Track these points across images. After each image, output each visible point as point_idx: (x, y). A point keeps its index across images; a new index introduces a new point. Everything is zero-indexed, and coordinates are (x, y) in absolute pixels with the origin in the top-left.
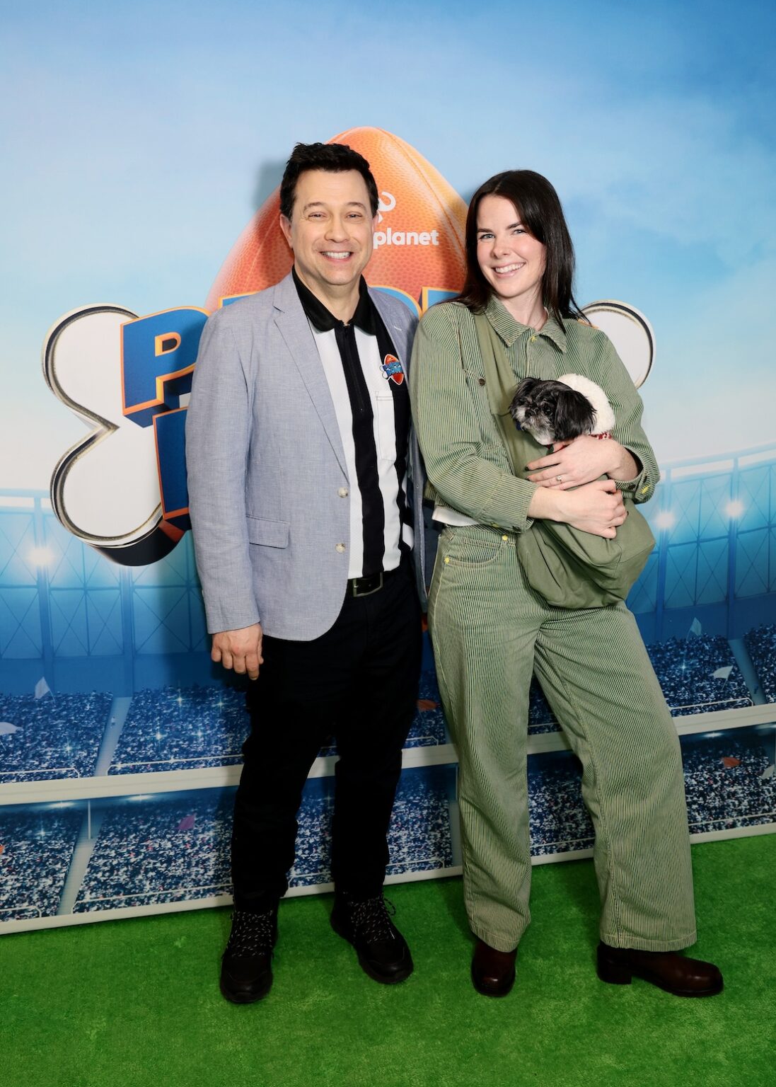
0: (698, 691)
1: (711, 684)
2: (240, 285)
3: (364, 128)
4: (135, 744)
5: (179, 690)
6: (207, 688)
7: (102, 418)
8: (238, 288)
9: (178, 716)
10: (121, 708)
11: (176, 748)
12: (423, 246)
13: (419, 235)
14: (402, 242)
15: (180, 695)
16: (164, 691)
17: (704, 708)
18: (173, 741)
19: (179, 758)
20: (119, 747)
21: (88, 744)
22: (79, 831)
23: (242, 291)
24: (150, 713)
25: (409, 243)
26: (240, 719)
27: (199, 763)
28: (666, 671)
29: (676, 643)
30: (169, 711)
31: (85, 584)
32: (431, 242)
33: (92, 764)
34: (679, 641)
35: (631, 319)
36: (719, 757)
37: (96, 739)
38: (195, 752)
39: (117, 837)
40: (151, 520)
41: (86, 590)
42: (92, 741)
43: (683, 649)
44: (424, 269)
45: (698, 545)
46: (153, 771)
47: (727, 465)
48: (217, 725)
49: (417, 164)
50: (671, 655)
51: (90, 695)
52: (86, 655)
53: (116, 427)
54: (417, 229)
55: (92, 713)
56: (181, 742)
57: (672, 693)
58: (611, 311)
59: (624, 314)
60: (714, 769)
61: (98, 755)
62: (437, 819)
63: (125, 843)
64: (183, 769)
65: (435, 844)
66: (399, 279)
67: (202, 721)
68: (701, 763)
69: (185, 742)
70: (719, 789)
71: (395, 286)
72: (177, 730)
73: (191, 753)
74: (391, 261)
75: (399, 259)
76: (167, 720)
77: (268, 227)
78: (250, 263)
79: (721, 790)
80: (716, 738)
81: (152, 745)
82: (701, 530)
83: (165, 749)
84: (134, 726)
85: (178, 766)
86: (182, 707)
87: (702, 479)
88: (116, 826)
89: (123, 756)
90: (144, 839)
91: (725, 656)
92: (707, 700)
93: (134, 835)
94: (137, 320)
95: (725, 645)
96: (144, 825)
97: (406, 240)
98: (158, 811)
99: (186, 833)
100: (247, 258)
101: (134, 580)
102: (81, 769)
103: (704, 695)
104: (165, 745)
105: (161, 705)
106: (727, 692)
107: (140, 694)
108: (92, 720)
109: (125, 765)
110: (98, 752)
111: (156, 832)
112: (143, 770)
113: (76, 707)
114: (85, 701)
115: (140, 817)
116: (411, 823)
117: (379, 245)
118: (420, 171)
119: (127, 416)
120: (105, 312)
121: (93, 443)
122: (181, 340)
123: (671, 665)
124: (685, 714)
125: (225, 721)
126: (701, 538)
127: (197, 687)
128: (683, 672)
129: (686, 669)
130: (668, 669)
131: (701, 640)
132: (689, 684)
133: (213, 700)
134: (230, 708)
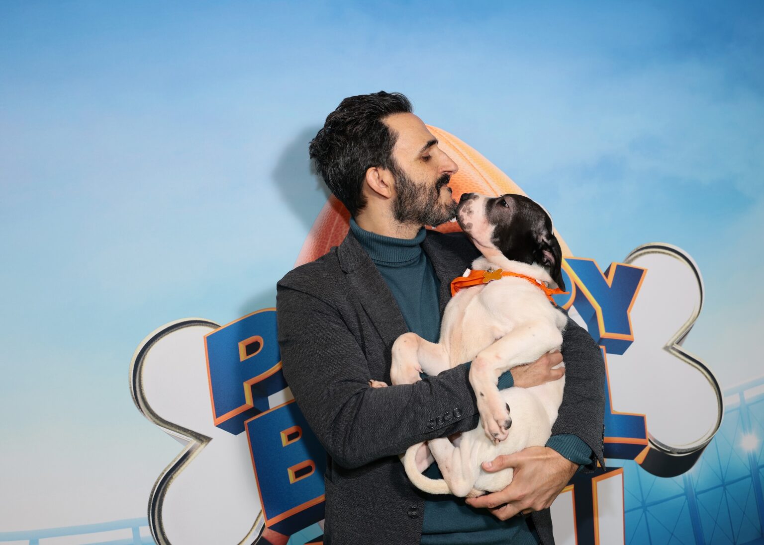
7: (195, 432)
35: (675, 257)
40: (254, 530)
53: (208, 439)
58: (656, 252)
77: (332, 224)
94: (219, 329)
118: (462, 155)
119: (219, 426)
120: (187, 326)
121: (188, 459)
122: (264, 341)
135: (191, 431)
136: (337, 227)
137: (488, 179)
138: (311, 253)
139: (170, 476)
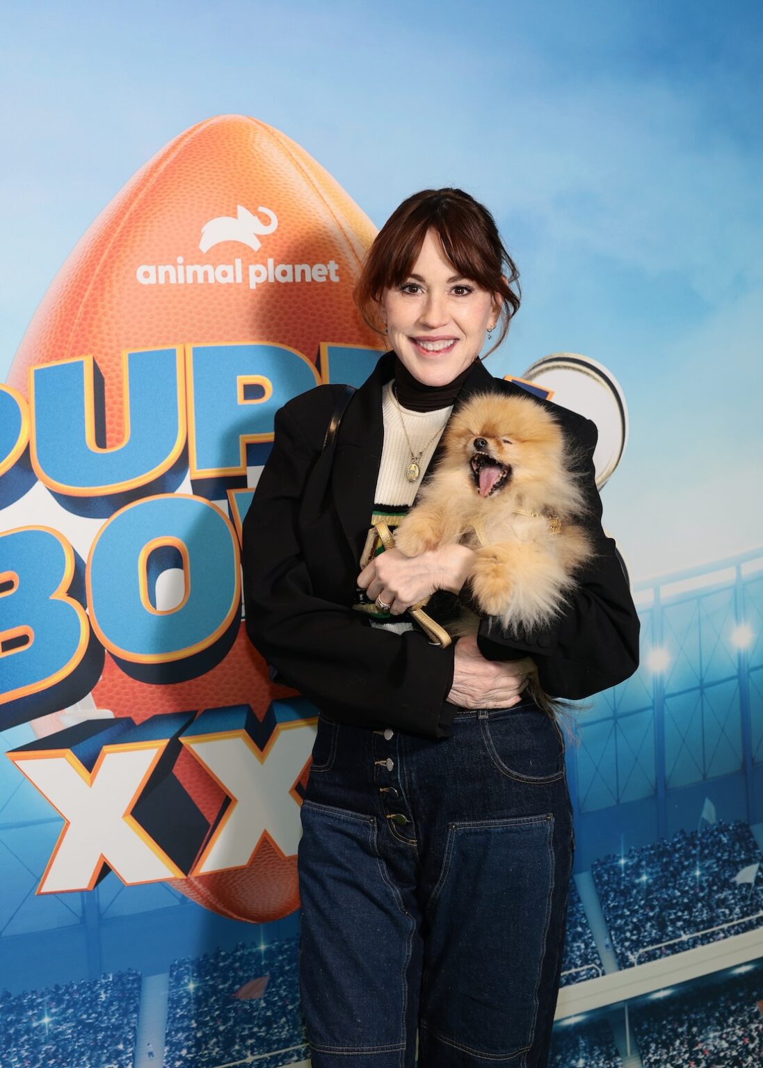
0: (718, 907)
1: (734, 894)
2: (60, 347)
6: (24, 995)
8: (57, 351)
12: (318, 283)
13: (312, 268)
14: (289, 279)
17: (729, 930)
23: (62, 356)
25: (298, 279)
26: (77, 1041)
28: (675, 881)
29: (685, 838)
32: (328, 277)
34: (688, 835)
35: (595, 378)
36: (751, 1003)
43: (695, 846)
44: (321, 316)
45: (702, 693)
47: (727, 577)
48: (41, 1057)
49: (304, 167)
50: (680, 856)
54: (309, 259)
57: (686, 913)
59: (585, 372)
60: (748, 1020)
66: (287, 331)
67: (18, 1053)
68: (731, 1013)
70: (757, 1050)
71: (282, 342)
74: (274, 307)
75: (286, 302)
77: (98, 259)
78: (73, 314)
79: (760, 1051)
80: (748, 974)
82: (703, 673)
87: (698, 598)
91: (748, 850)
92: (731, 917)
95: (747, 834)
97: (294, 275)
100: (69, 307)
103: (727, 912)
106: (754, 902)
117: (257, 284)
118: (309, 178)
123: (682, 872)
124: (706, 942)
125: (54, 1048)
126: (705, 681)
127: (9, 995)
128: (698, 881)
129: (702, 875)
130: (678, 877)
131: (717, 830)
132: (706, 897)
133: (34, 1014)
134: (61, 1025)
136: (105, 266)
137: (341, 222)
138: (60, 302)
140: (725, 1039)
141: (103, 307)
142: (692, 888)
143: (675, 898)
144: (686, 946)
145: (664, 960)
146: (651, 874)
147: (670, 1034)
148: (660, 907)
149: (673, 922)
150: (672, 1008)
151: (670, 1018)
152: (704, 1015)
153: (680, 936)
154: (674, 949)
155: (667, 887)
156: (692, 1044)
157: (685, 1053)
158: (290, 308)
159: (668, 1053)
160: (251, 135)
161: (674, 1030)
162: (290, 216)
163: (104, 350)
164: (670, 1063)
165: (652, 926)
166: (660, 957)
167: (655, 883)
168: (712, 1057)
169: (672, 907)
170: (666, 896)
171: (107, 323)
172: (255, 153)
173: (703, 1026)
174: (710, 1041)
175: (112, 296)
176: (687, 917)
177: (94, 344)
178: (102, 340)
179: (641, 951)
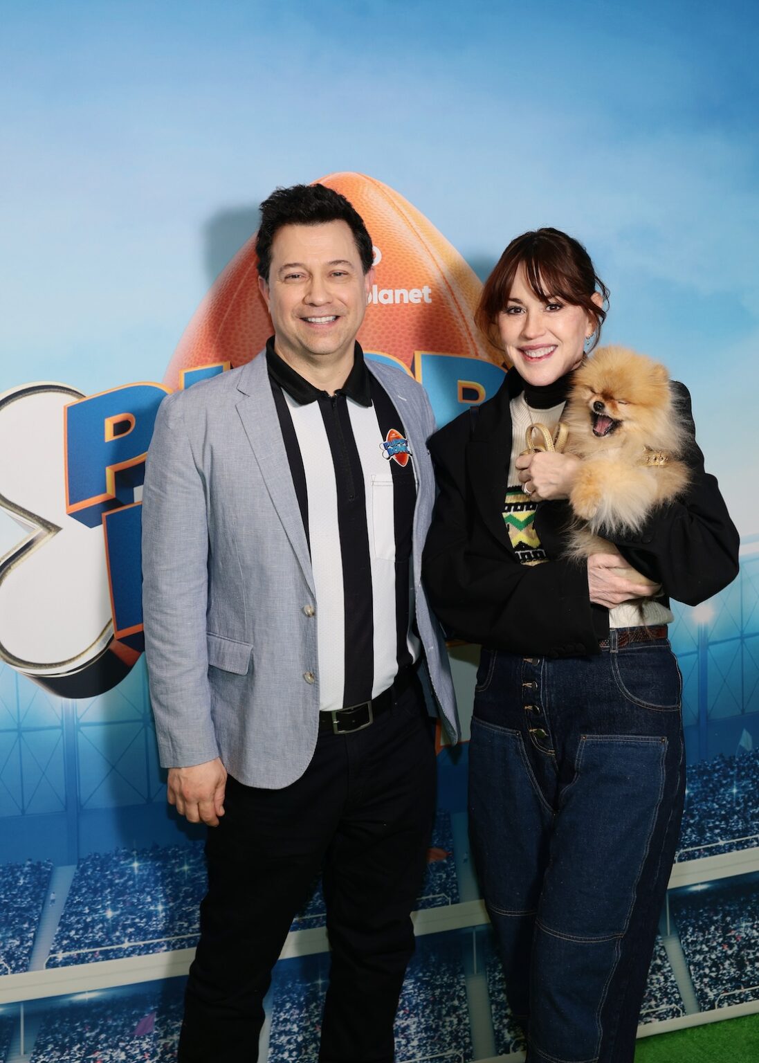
0: (753, 820)
2: (204, 356)
3: (343, 174)
4: (80, 926)
5: (135, 853)
6: (168, 848)
7: (42, 519)
8: (203, 358)
9: (133, 886)
10: (63, 879)
11: (131, 928)
12: (413, 304)
13: (409, 292)
14: (390, 301)
15: (136, 859)
16: (116, 855)
18: (127, 919)
19: (135, 941)
20: (60, 931)
21: (22, 930)
22: (9, 1045)
23: (206, 362)
24: (99, 885)
25: (398, 301)
27: (159, 945)
28: (714, 796)
29: (724, 761)
30: (122, 881)
31: (19, 724)
32: (423, 299)
33: (26, 955)
34: (727, 759)
37: (31, 921)
38: (155, 932)
39: (57, 1050)
40: (100, 641)
41: (20, 731)
42: (26, 926)
43: (732, 769)
46: (103, 960)
48: (181, 895)
49: (404, 212)
50: (719, 776)
51: (24, 866)
52: (20, 814)
53: (58, 529)
54: (406, 285)
55: (27, 889)
56: (137, 920)
57: (723, 823)
61: (34, 943)
62: (453, 1000)
63: (68, 1057)
64: (139, 955)
65: (451, 1032)
66: (388, 342)
67: (163, 891)
69: (141, 919)
71: (383, 351)
72: (132, 904)
73: (150, 933)
74: (377, 323)
75: (387, 319)
76: (120, 892)
77: (236, 288)
78: (215, 330)
81: (101, 925)
82: (744, 626)
83: (117, 930)
84: (79, 903)
85: (133, 952)
86: (138, 875)
88: (56, 1035)
89: (65, 942)
90: (92, 1050)
93: (79, 1046)
94: (83, 400)
96: (90, 1032)
97: (394, 298)
98: (109, 1012)
99: (144, 1039)
100: (212, 324)
101: (79, 716)
102: (13, 962)
104: (118, 925)
105: (112, 873)
107: (87, 860)
108: (26, 899)
109: (67, 954)
110: (34, 939)
111: (106, 1040)
112: (90, 959)
113: (7, 881)
114: (18, 874)
115: (85, 1021)
116: (420, 1008)
118: (408, 220)
119: (72, 515)
120: (46, 392)
121: (30, 549)
122: (136, 421)
123: (720, 788)
124: (741, 848)
125: (191, 889)
126: (745, 633)
127: (157, 847)
128: (734, 797)
129: (738, 793)
130: (717, 793)
131: (753, 756)
132: (742, 811)
133: (176, 863)
134: (197, 872)
135: (37, 516)
136: (241, 293)
137: (435, 255)
138: (206, 320)
139: (8, 566)
140: (756, 929)
141: (239, 324)
142: (729, 803)
143: (714, 810)
144: (722, 850)
145: (702, 860)
146: (692, 789)
147: (706, 920)
148: (700, 817)
149: (711, 830)
150: (708, 900)
151: (706, 908)
152: (737, 908)
153: (717, 841)
154: (712, 852)
155: (707, 801)
156: (726, 930)
157: (720, 937)
158: (390, 324)
159: (704, 936)
160: (361, 188)
161: (710, 918)
162: (391, 251)
163: (239, 358)
164: (706, 944)
165: (692, 832)
166: (699, 857)
167: (696, 796)
168: (744, 943)
169: (711, 817)
170: (706, 808)
171: (242, 336)
172: (364, 202)
173: (736, 917)
174: (742, 930)
175: (247, 316)
176: (724, 826)
177: (232, 353)
178: (238, 350)
179: (682, 851)
